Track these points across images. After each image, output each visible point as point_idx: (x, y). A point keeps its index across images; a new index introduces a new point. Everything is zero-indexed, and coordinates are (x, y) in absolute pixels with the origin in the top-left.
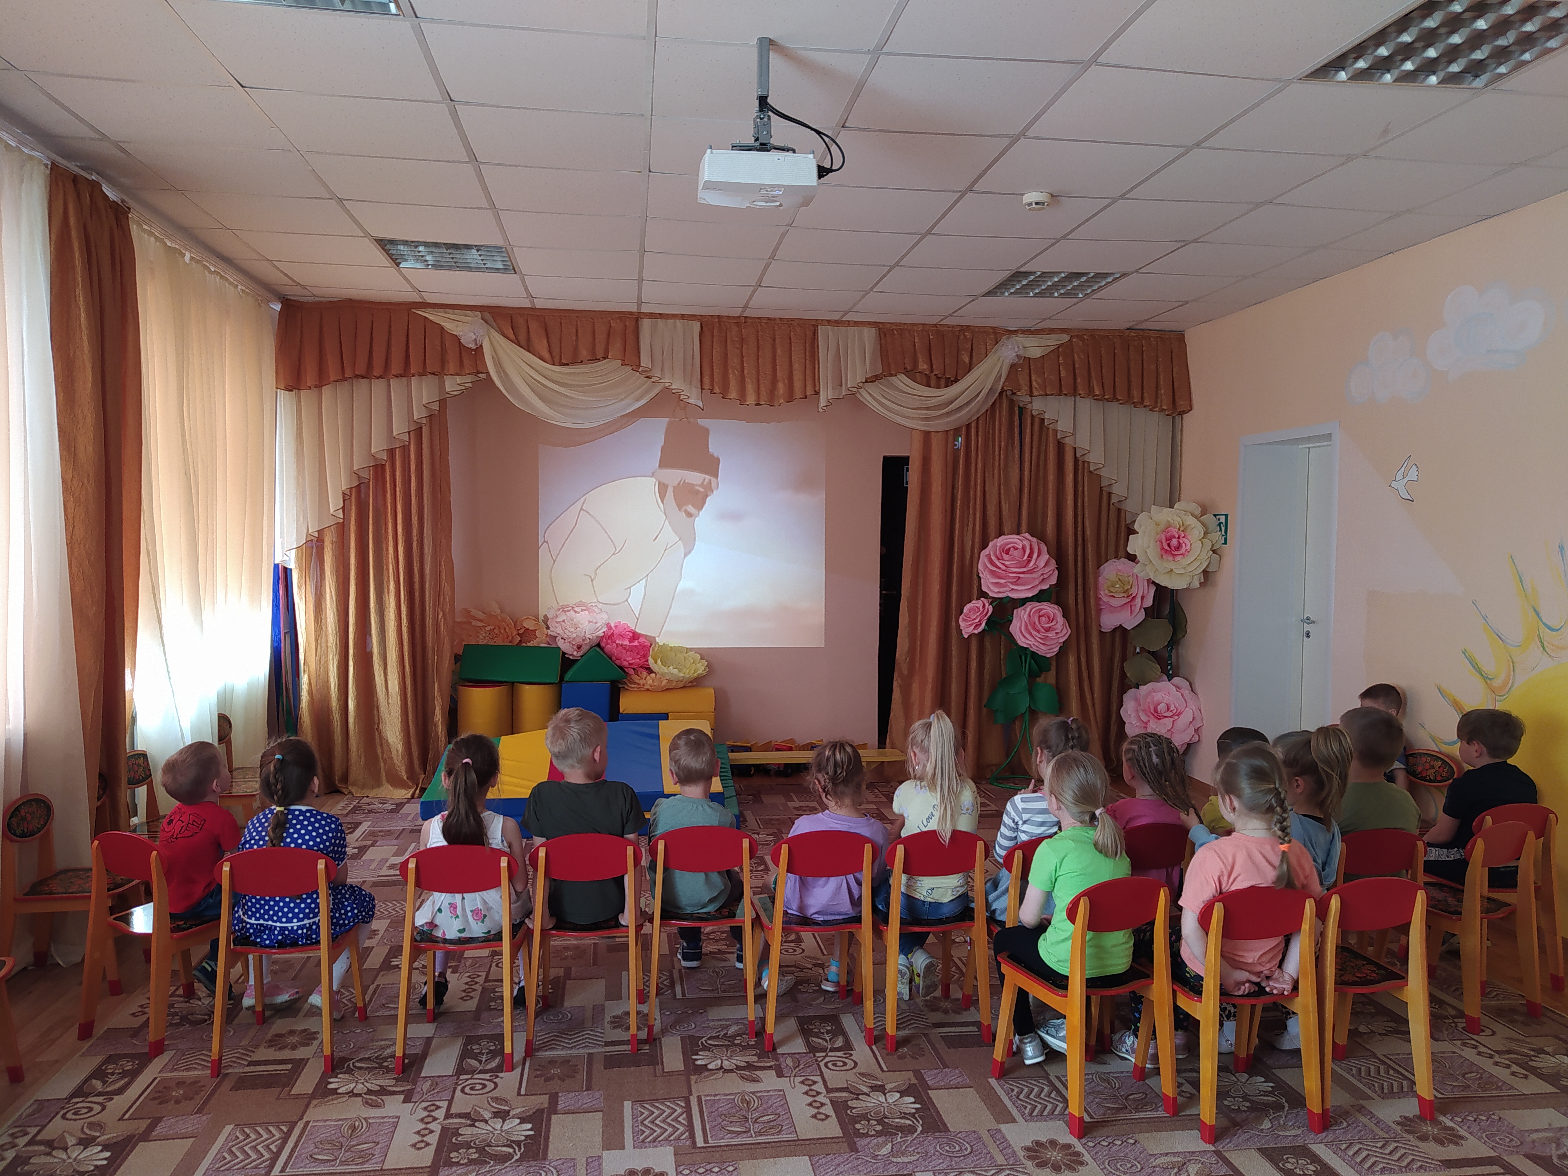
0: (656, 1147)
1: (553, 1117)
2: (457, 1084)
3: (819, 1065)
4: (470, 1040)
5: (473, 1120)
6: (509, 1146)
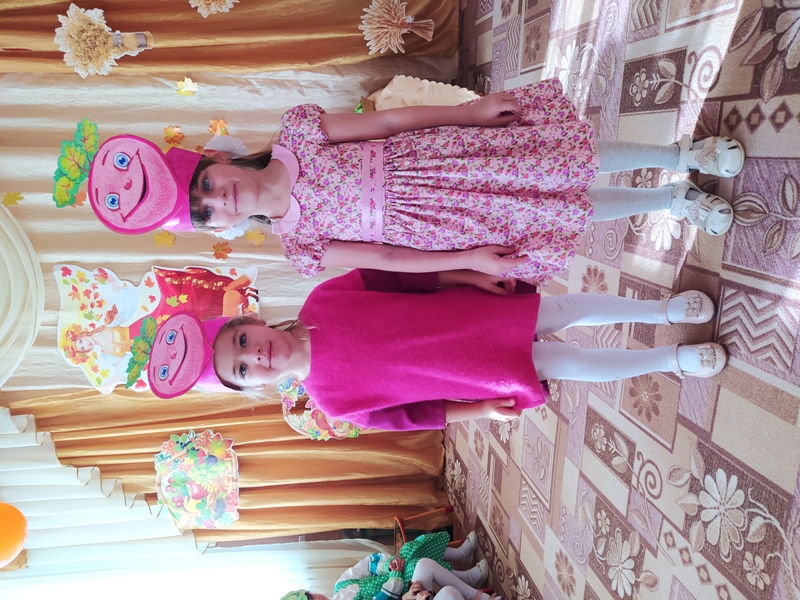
1: (713, 439)
2: (643, 495)
4: (590, 443)
5: (697, 517)
6: (752, 516)
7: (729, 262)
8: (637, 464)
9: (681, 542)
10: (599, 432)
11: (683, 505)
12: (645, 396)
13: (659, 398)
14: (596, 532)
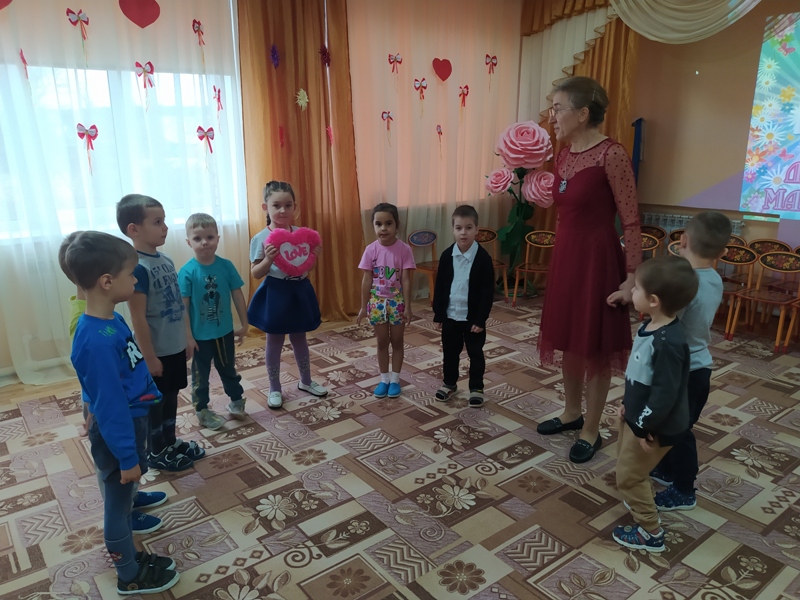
0: (506, 562)
1: (491, 507)
2: (481, 462)
3: (699, 590)
4: (524, 443)
5: (457, 484)
6: (448, 508)
7: (581, 556)
8: (498, 466)
9: (450, 471)
10: (527, 451)
11: (466, 480)
12: (533, 484)
13: (528, 490)
14: (473, 429)
